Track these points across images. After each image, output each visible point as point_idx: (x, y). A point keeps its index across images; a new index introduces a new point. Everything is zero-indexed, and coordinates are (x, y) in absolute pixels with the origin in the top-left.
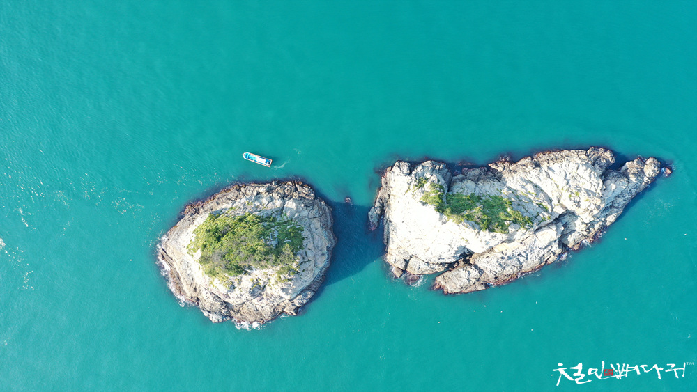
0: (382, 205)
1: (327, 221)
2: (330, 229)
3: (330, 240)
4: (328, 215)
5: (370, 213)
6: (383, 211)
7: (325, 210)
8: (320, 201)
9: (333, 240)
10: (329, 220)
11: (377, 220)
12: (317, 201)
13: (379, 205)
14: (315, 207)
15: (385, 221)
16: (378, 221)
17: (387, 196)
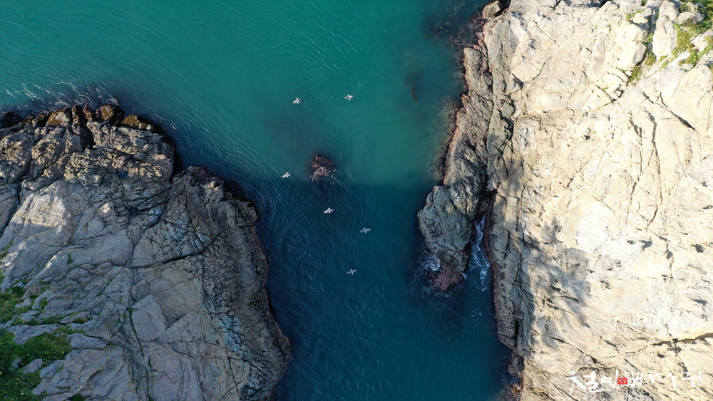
0: (482, 171)
1: (236, 269)
2: (256, 304)
3: (259, 355)
4: (239, 241)
5: (426, 214)
6: (486, 196)
7: (220, 220)
8: (198, 181)
9: (272, 354)
10: (245, 261)
11: (460, 244)
12: (184, 182)
13: (466, 172)
14: (176, 210)
15: (499, 245)
16: (468, 249)
17: (498, 129)
